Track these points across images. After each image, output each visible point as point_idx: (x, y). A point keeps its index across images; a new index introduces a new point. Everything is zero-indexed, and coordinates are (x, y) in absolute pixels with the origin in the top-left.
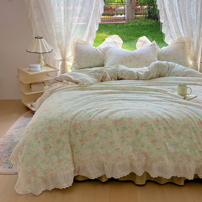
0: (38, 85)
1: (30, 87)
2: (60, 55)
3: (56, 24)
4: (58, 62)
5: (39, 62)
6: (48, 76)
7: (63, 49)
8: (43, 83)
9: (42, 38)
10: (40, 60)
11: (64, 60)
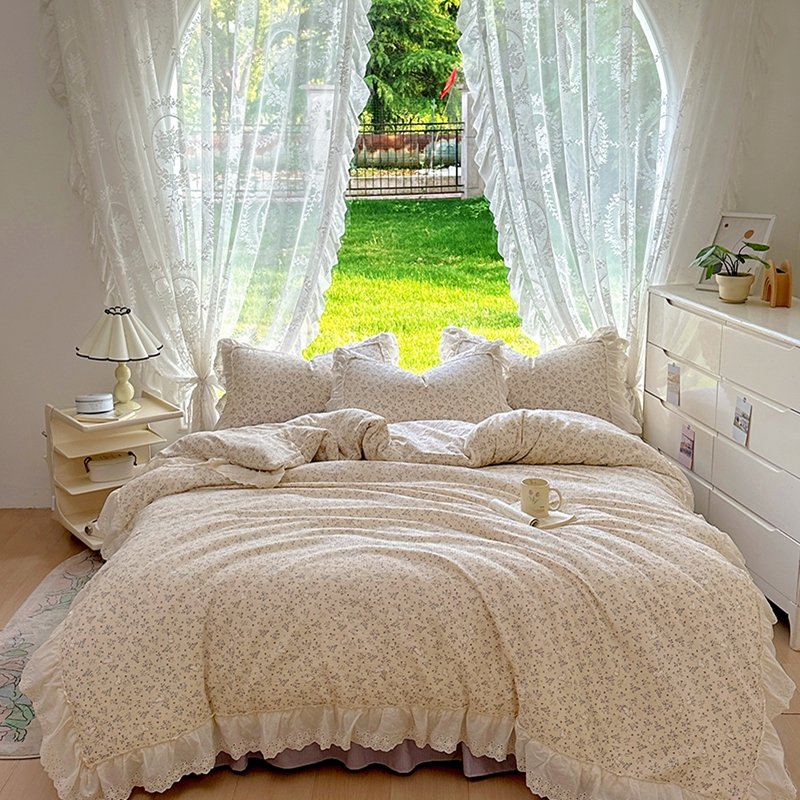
0: (114, 461)
1: (86, 465)
2: (190, 363)
3: (176, 266)
4: (180, 387)
5: (116, 389)
6: (147, 429)
7: (198, 345)
8: (130, 453)
9: (128, 311)
10: (121, 379)
11: (202, 380)
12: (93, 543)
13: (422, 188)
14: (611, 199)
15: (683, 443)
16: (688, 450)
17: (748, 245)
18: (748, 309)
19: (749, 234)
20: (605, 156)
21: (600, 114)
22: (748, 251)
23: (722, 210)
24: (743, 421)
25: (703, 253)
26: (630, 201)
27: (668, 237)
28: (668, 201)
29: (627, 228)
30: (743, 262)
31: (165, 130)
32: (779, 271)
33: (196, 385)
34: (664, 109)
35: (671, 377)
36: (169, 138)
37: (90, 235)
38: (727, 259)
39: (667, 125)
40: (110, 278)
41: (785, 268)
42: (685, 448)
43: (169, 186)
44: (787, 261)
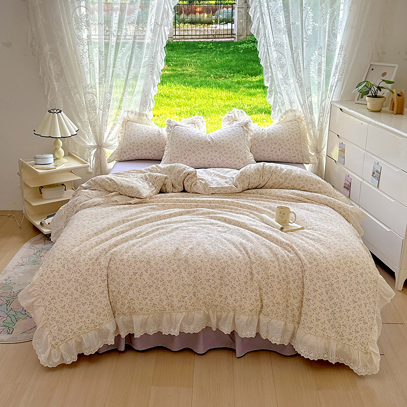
0: (55, 189)
1: (40, 190)
2: (93, 138)
3: (85, 87)
4: (89, 150)
5: (54, 151)
6: (71, 172)
7: (98, 129)
8: (63, 185)
9: (60, 112)
10: (57, 147)
11: (100, 146)
12: (45, 231)
13: (214, 35)
14: (314, 54)
15: (345, 184)
16: (348, 187)
17: (383, 81)
18: (382, 115)
19: (384, 74)
20: (311, 31)
21: (309, 8)
22: (383, 84)
23: (371, 61)
24: (377, 174)
25: (360, 85)
26: (323, 56)
27: (341, 75)
28: (343, 55)
29: (321, 69)
30: (380, 91)
31: (78, 14)
32: (399, 95)
33: (96, 149)
34: (342, 6)
35: (341, 149)
36: (81, 19)
37: (39, 71)
38: (372, 89)
39: (343, 15)
40: (49, 93)
41: (402, 93)
42: (346, 186)
43: (81, 44)
44: (403, 90)
